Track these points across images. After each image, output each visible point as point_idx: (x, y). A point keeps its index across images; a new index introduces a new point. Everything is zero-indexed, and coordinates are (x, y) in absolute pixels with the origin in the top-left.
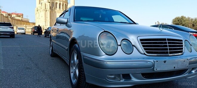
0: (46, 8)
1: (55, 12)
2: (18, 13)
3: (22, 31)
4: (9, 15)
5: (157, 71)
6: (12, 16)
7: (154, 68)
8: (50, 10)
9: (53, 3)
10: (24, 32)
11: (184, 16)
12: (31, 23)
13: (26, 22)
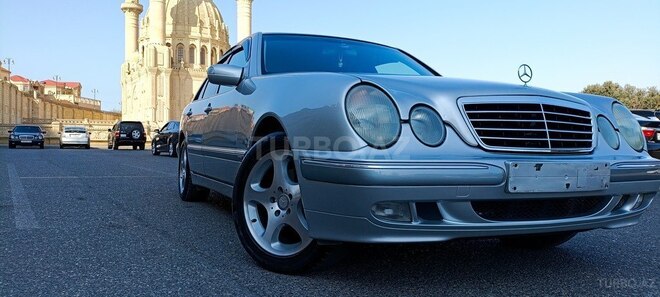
0: (156, 64)
1: (189, 77)
2: (63, 81)
3: (80, 138)
4: (36, 88)
5: (517, 193)
6: (46, 92)
7: (507, 184)
8: (171, 69)
9: (180, 47)
10: (86, 140)
11: (614, 82)
12: (107, 113)
13: (91, 110)
